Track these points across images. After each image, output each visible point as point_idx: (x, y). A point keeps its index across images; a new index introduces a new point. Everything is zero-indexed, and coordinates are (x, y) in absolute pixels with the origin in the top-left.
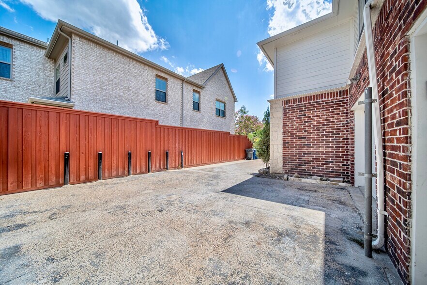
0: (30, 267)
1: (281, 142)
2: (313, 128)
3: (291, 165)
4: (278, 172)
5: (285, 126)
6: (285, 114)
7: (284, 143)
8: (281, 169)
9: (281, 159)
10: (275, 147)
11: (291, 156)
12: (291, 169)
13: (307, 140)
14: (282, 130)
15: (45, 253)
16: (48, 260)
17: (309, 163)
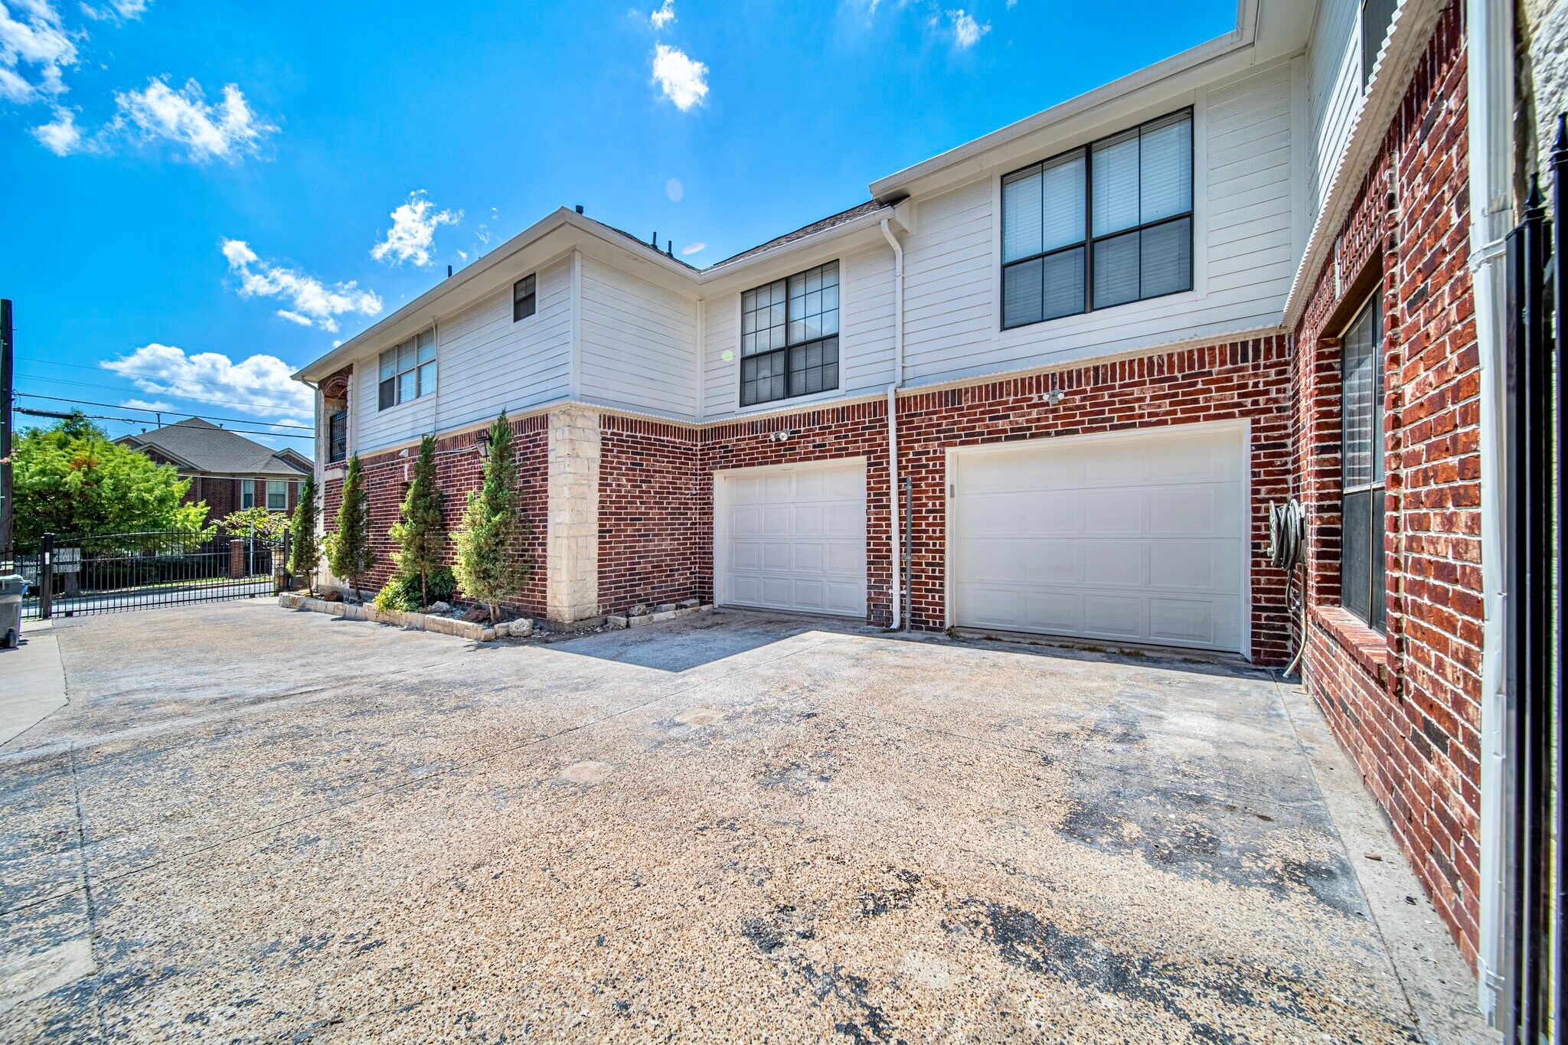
0: (1077, 768)
1: (596, 528)
2: (655, 497)
3: (616, 588)
4: (587, 614)
5: (603, 485)
6: (605, 451)
7: (602, 532)
8: (595, 605)
9: (596, 575)
10: (580, 544)
11: (616, 565)
12: (616, 599)
13: (644, 525)
14: (596, 497)
15: (1042, 777)
16: (1050, 762)
17: (646, 578)
